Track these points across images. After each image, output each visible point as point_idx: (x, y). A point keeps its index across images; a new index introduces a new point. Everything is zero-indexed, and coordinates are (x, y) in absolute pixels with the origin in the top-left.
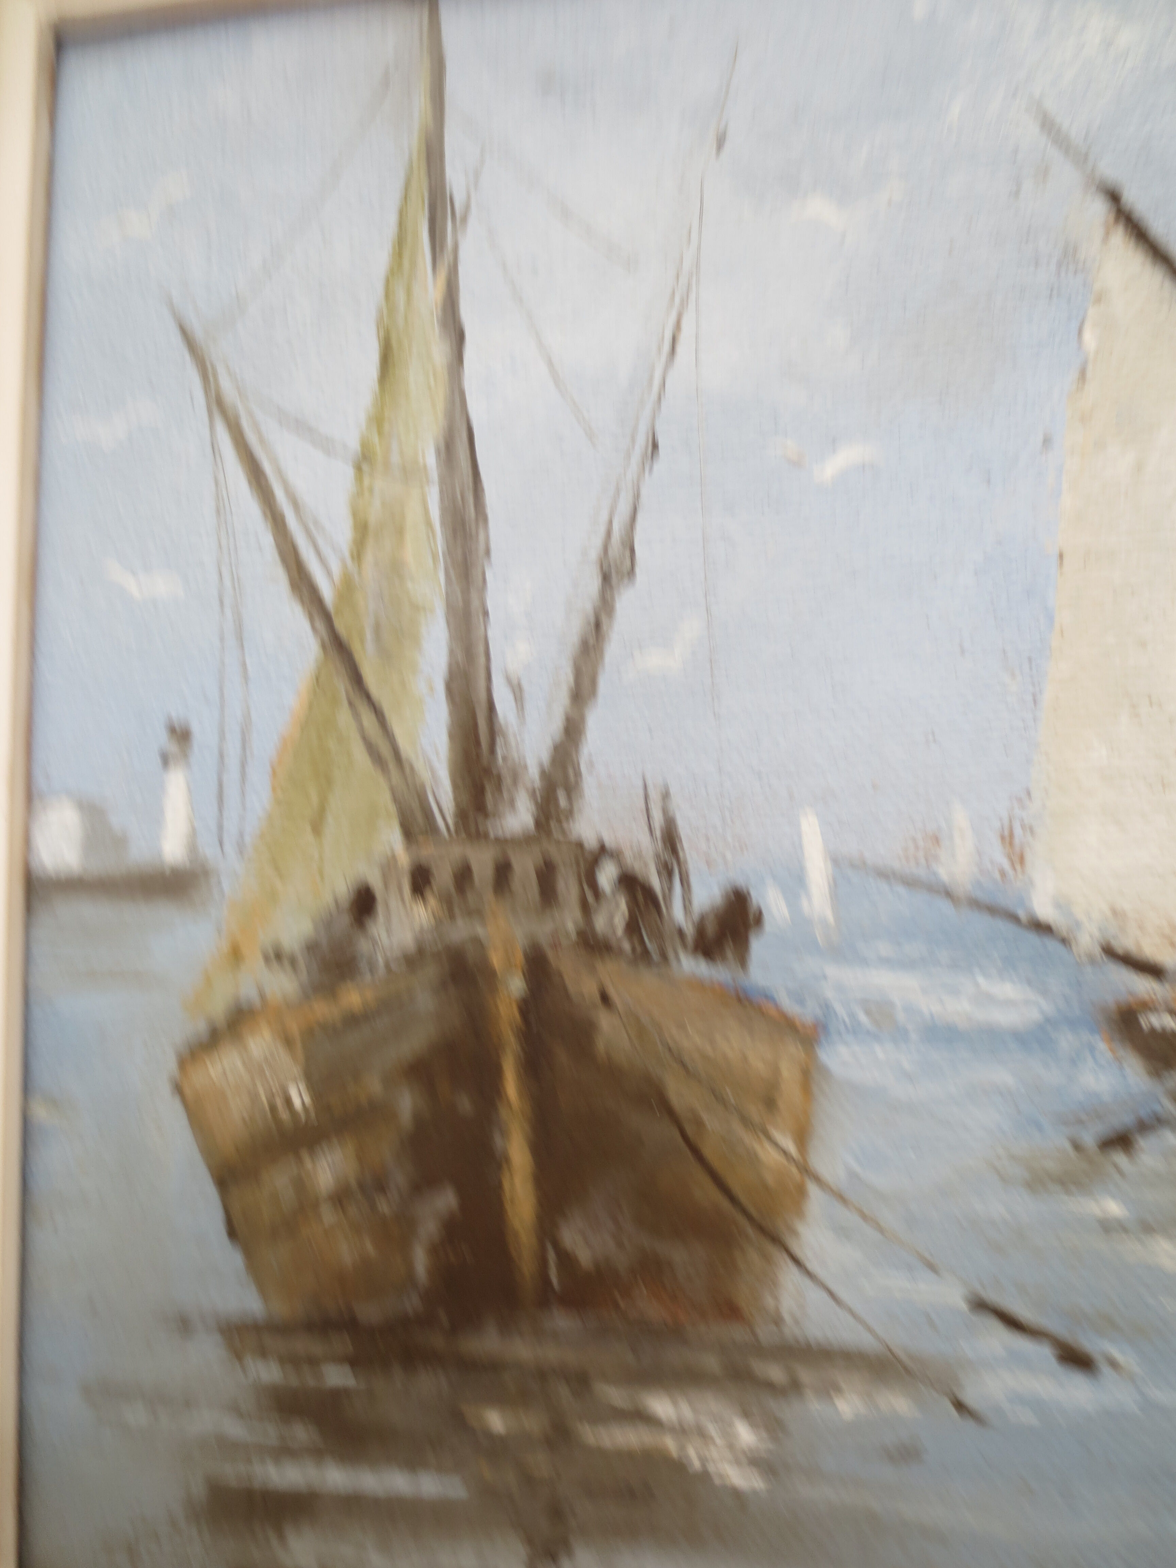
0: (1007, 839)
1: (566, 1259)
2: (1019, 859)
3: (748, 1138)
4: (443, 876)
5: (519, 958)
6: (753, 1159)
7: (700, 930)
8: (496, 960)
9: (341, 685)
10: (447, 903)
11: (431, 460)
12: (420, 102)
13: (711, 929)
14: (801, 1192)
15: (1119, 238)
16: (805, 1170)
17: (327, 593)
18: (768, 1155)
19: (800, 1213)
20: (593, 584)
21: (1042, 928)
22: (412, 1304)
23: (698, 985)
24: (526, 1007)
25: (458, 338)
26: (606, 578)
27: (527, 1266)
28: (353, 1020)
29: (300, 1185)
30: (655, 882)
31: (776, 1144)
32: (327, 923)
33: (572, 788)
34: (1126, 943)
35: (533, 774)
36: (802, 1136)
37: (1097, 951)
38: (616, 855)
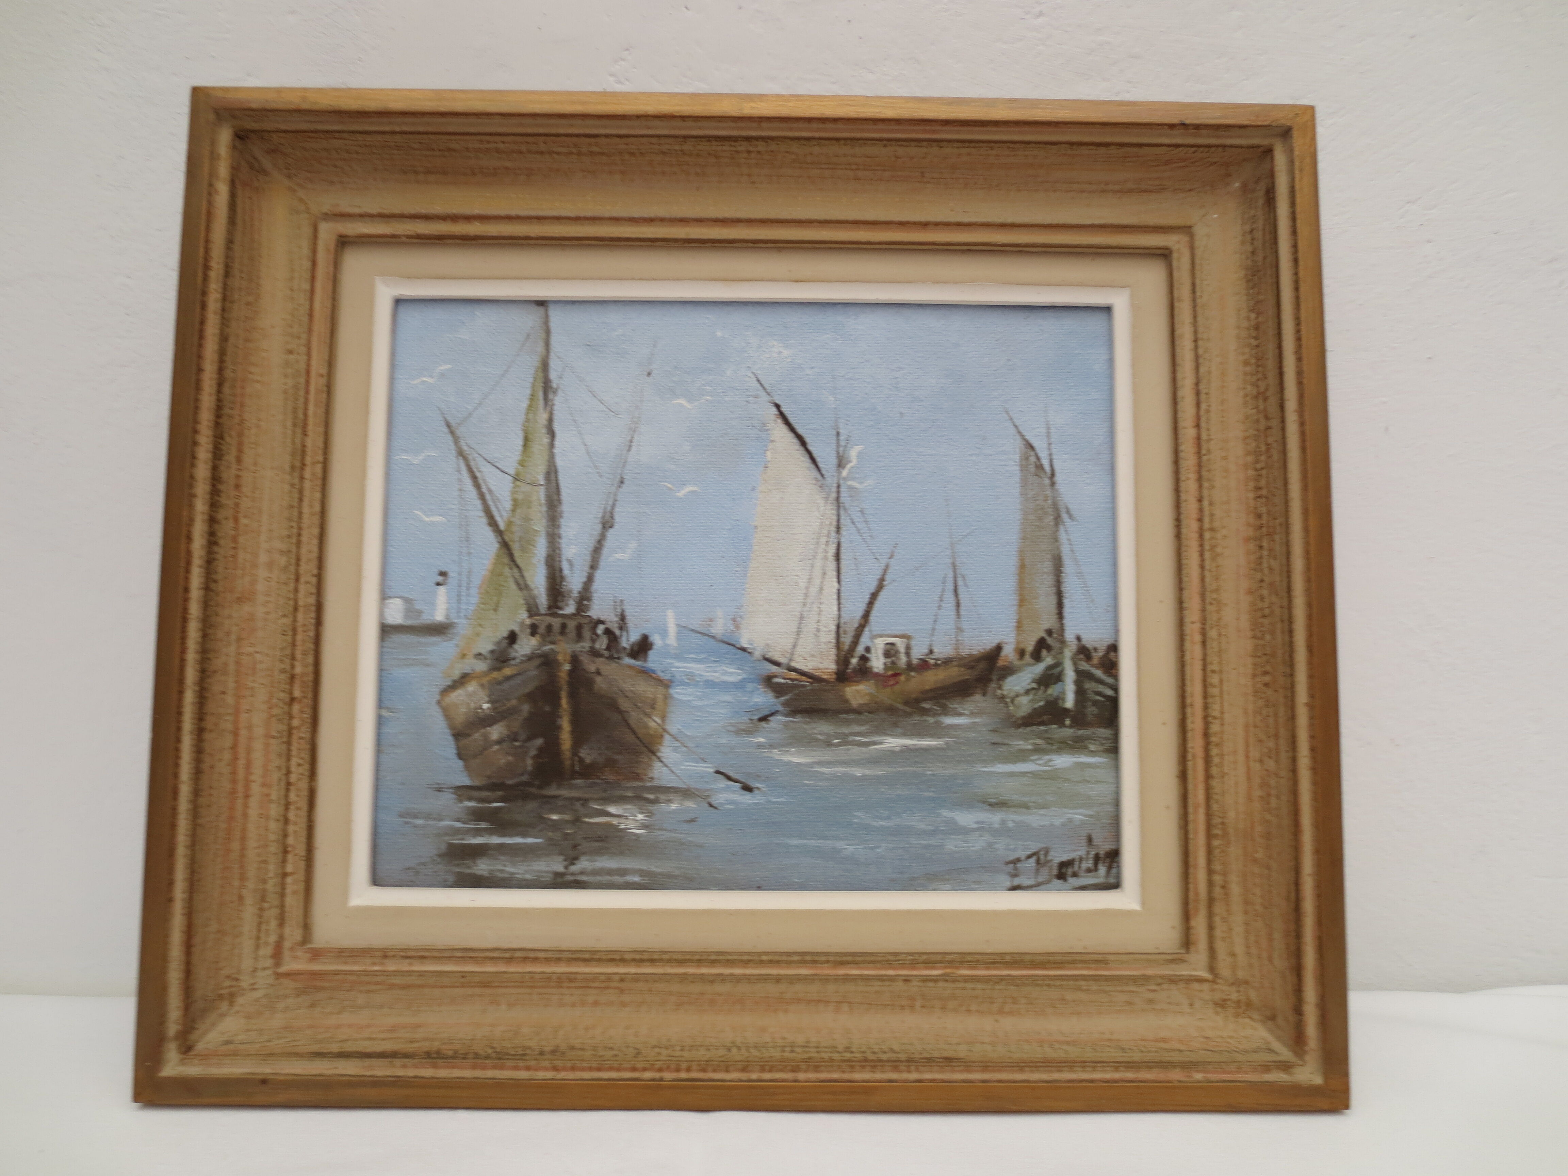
0: (734, 620)
1: (581, 760)
2: (737, 627)
3: (646, 719)
4: (542, 629)
5: (568, 658)
6: (646, 727)
7: (632, 649)
8: (560, 658)
9: (506, 560)
10: (543, 637)
11: (542, 481)
12: (540, 348)
13: (636, 648)
14: (662, 736)
15: (780, 421)
16: (665, 730)
17: (502, 526)
18: (652, 724)
19: (660, 744)
20: (599, 527)
21: (744, 650)
22: (525, 778)
23: (630, 667)
24: (571, 673)
25: (552, 434)
26: (604, 527)
27: (568, 763)
28: (508, 678)
29: (486, 737)
30: (617, 632)
31: (655, 721)
32: (498, 643)
33: (589, 599)
34: (769, 656)
35: (575, 594)
36: (663, 717)
37: (761, 658)
38: (602, 622)
